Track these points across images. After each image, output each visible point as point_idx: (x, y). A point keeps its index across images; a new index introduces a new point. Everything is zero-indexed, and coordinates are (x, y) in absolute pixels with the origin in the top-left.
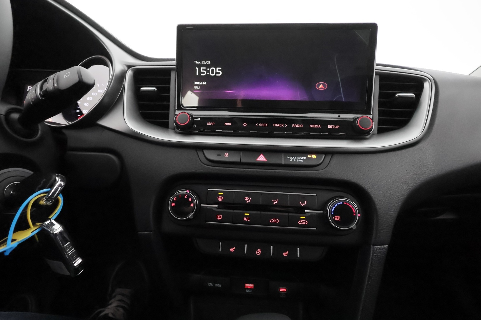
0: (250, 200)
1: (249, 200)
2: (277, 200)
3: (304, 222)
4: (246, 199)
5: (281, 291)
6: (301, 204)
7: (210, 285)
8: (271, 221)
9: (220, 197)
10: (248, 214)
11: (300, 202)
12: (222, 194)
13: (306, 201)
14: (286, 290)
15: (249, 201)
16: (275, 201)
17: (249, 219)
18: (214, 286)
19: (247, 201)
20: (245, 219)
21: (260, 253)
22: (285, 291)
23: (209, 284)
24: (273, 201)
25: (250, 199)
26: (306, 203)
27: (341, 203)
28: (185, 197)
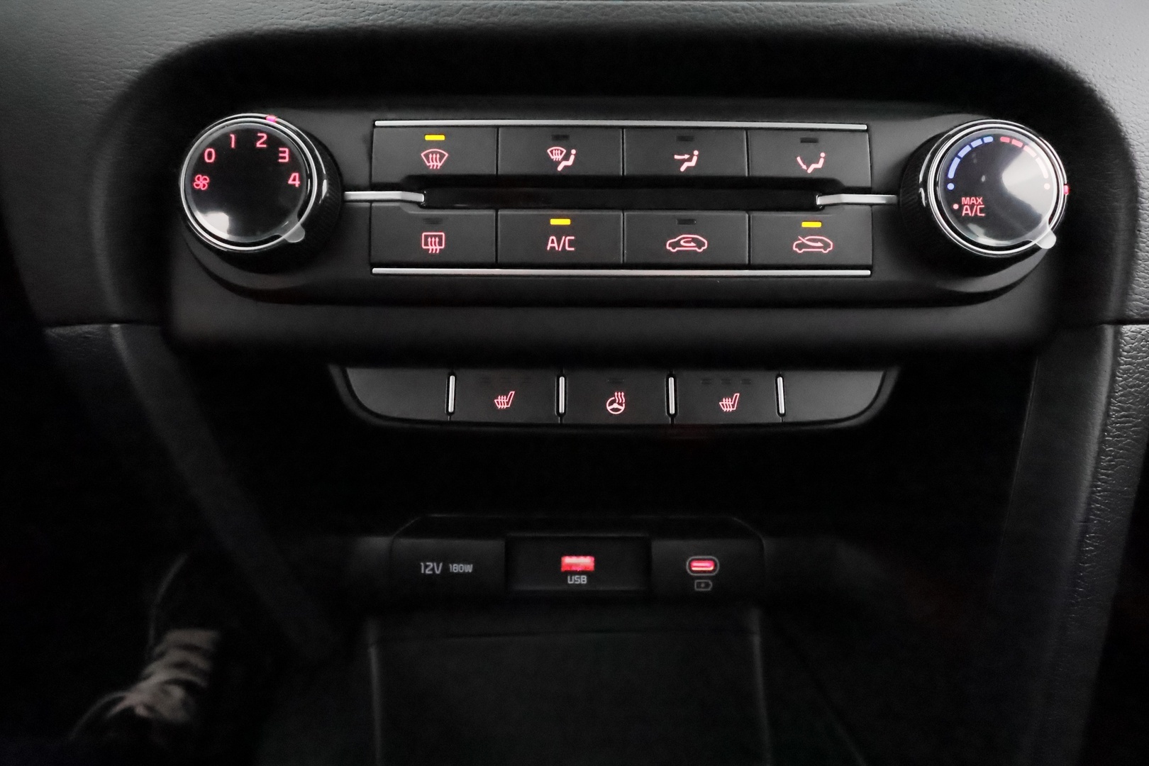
0: (572, 158)
1: (566, 158)
2: (696, 153)
3: (819, 244)
4: (556, 153)
5: (694, 569)
6: (804, 167)
7: (430, 568)
8: (674, 245)
9: (432, 153)
10: (567, 222)
11: (799, 159)
12: (442, 138)
13: (823, 155)
14: (715, 566)
15: (570, 163)
16: (686, 157)
17: (571, 243)
18: (445, 569)
19: (559, 163)
20: (552, 243)
21: (622, 408)
22: (711, 568)
23: (426, 567)
24: (677, 157)
25: (573, 152)
26: (822, 161)
27: (989, 140)
28: (258, 145)
